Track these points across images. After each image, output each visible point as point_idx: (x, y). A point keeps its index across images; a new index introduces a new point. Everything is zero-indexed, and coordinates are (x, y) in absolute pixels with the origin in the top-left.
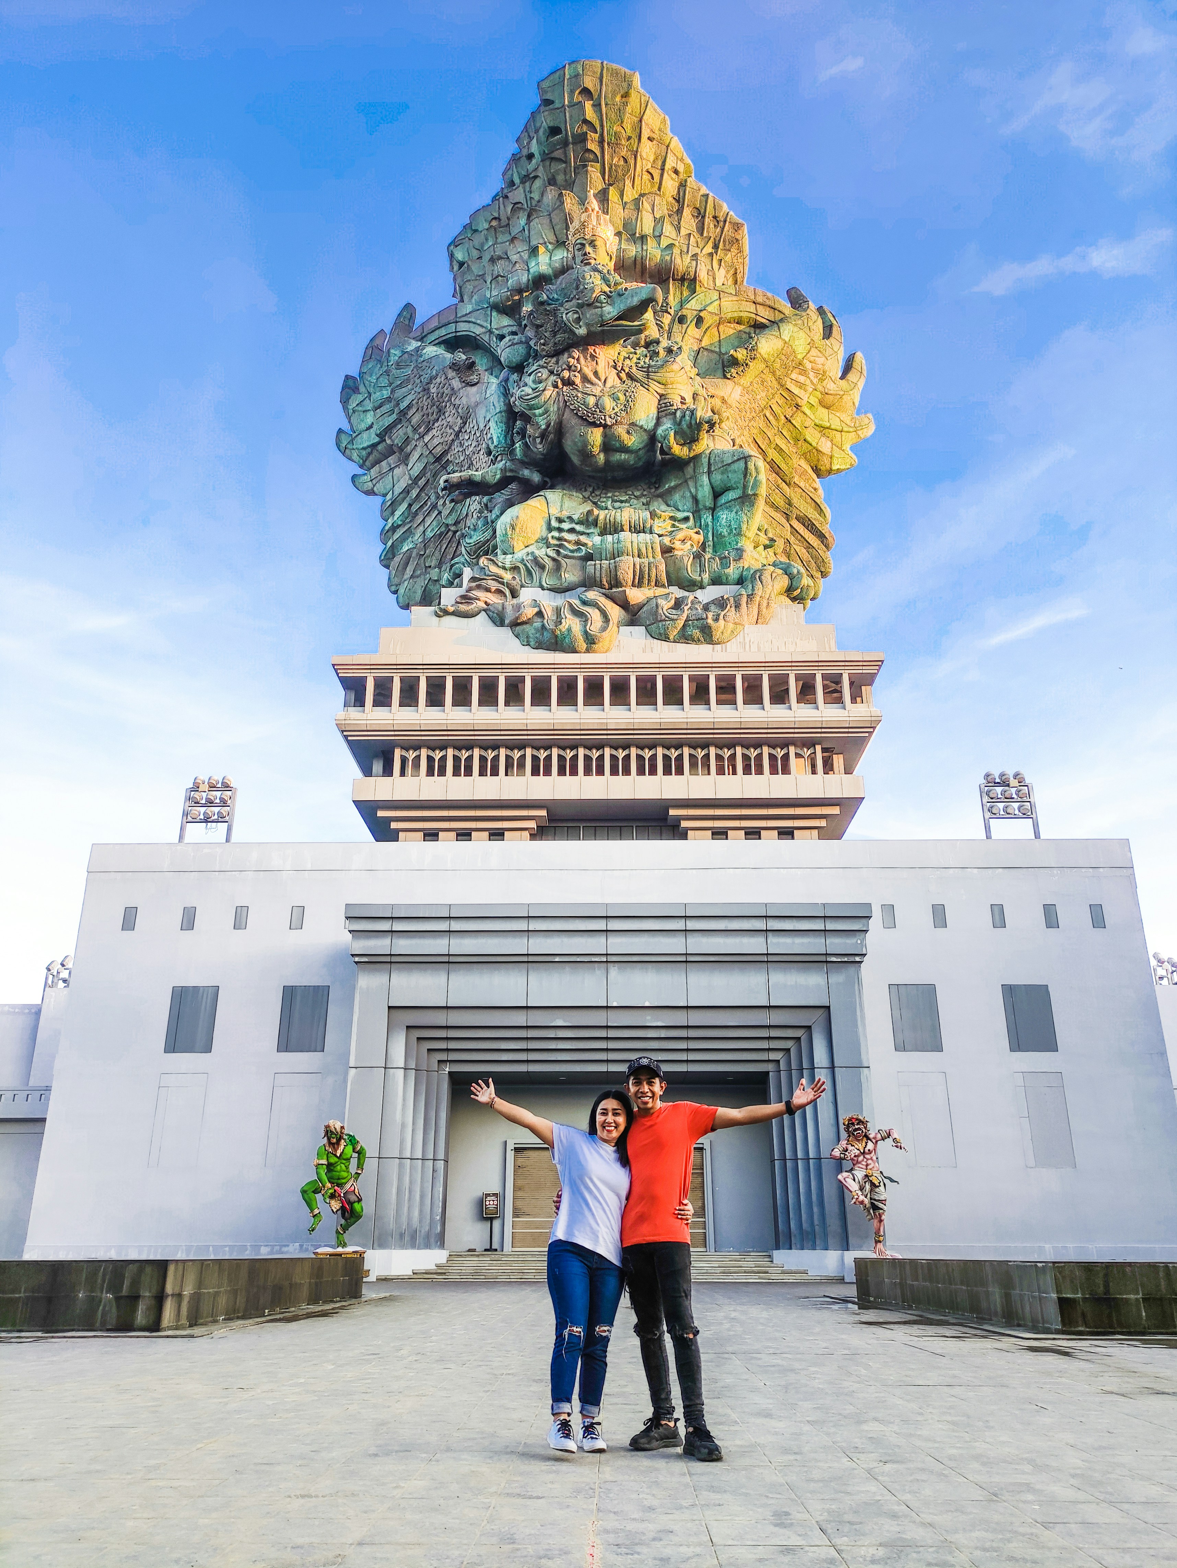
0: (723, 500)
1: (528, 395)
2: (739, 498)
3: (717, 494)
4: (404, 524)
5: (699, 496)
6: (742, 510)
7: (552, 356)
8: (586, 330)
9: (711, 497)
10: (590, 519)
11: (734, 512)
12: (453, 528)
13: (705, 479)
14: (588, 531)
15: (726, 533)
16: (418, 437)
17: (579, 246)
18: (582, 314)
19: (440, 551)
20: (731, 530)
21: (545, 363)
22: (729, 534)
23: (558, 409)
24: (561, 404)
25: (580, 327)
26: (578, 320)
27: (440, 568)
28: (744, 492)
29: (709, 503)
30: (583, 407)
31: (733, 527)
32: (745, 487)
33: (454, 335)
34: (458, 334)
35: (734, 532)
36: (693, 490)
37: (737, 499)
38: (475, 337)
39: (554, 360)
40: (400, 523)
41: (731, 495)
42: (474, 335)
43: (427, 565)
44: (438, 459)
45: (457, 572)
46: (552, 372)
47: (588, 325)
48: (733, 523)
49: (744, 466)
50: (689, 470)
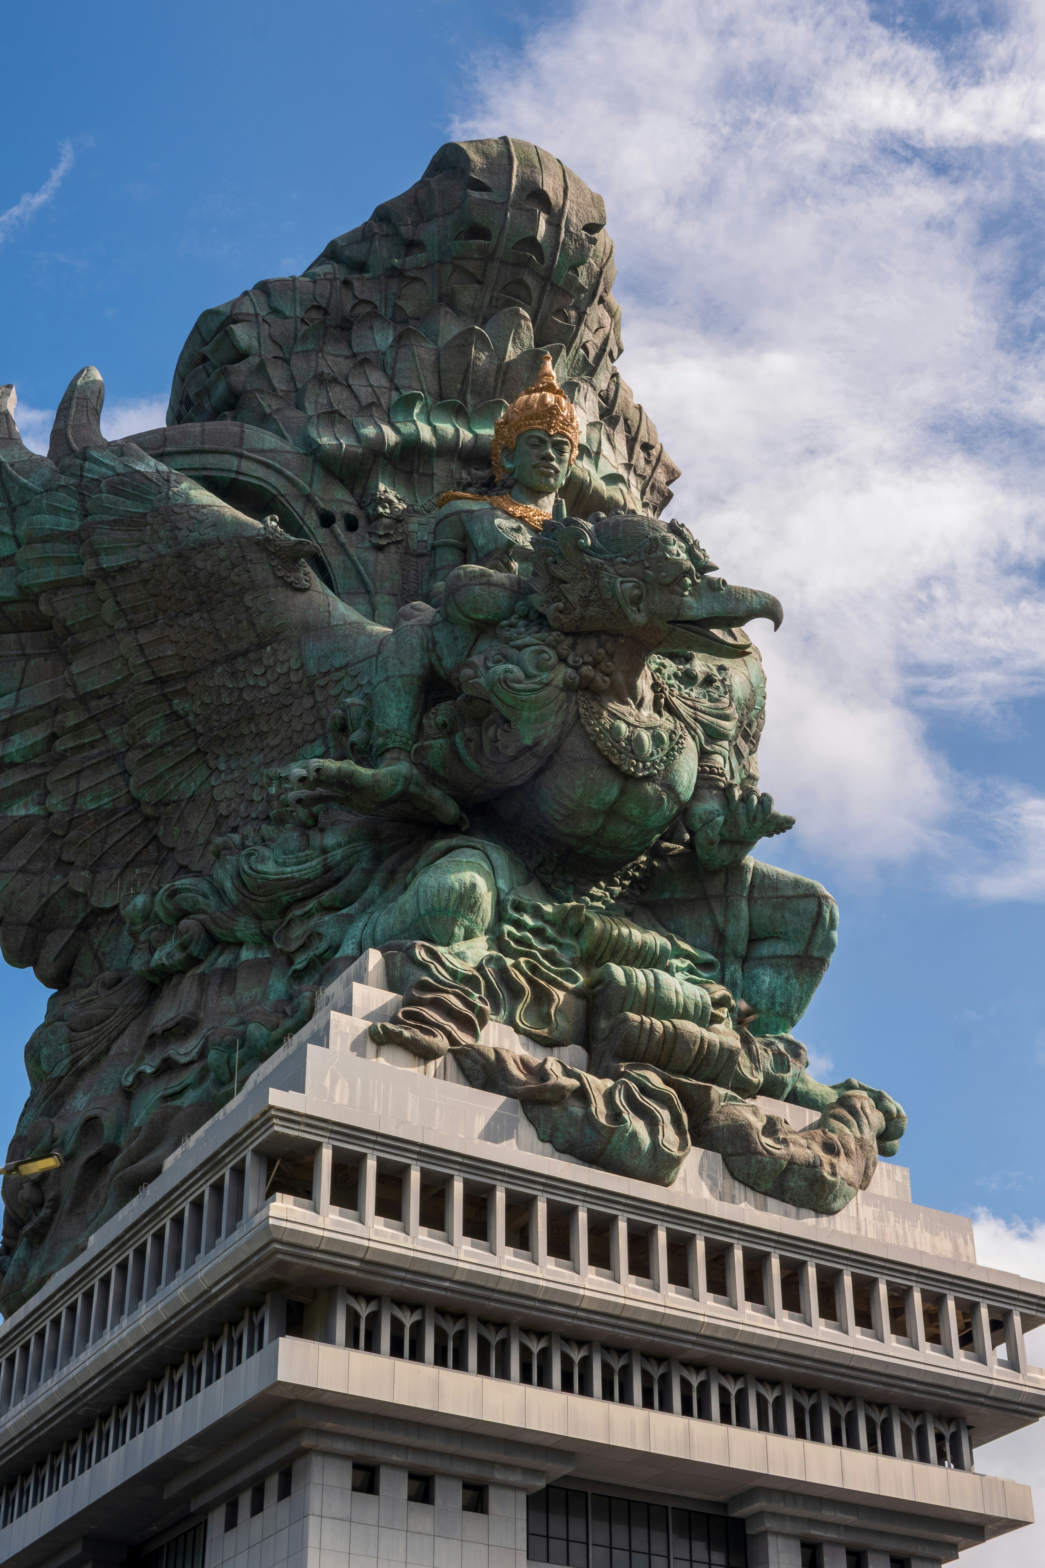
0: (765, 950)
1: (519, 682)
2: (796, 956)
3: (753, 940)
4: (26, 765)
5: (730, 931)
6: (797, 978)
7: (567, 634)
8: (646, 619)
9: (746, 940)
10: (572, 922)
11: (783, 977)
12: (149, 811)
13: (744, 906)
14: (561, 940)
15: (764, 1007)
16: (124, 625)
17: (537, 440)
18: (647, 592)
19: (104, 842)
20: (773, 1004)
21: (555, 640)
22: (769, 1010)
23: (564, 723)
24: (570, 718)
25: (639, 610)
26: (636, 601)
27: (94, 873)
28: (806, 950)
29: (742, 948)
30: (608, 735)
31: (779, 1000)
32: (810, 942)
33: (234, 476)
34: (241, 478)
35: (778, 1009)
36: (720, 919)
37: (792, 957)
38: (275, 496)
39: (569, 640)
40: (18, 759)
41: (780, 948)
42: (275, 492)
43: (65, 857)
44: (160, 681)
45: (184, 906)
46: (563, 660)
47: (651, 614)
48: (779, 993)
49: (816, 909)
50: (716, 885)
